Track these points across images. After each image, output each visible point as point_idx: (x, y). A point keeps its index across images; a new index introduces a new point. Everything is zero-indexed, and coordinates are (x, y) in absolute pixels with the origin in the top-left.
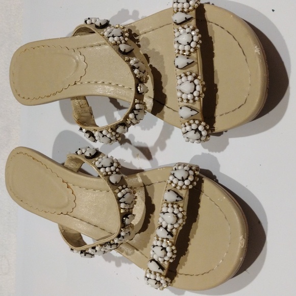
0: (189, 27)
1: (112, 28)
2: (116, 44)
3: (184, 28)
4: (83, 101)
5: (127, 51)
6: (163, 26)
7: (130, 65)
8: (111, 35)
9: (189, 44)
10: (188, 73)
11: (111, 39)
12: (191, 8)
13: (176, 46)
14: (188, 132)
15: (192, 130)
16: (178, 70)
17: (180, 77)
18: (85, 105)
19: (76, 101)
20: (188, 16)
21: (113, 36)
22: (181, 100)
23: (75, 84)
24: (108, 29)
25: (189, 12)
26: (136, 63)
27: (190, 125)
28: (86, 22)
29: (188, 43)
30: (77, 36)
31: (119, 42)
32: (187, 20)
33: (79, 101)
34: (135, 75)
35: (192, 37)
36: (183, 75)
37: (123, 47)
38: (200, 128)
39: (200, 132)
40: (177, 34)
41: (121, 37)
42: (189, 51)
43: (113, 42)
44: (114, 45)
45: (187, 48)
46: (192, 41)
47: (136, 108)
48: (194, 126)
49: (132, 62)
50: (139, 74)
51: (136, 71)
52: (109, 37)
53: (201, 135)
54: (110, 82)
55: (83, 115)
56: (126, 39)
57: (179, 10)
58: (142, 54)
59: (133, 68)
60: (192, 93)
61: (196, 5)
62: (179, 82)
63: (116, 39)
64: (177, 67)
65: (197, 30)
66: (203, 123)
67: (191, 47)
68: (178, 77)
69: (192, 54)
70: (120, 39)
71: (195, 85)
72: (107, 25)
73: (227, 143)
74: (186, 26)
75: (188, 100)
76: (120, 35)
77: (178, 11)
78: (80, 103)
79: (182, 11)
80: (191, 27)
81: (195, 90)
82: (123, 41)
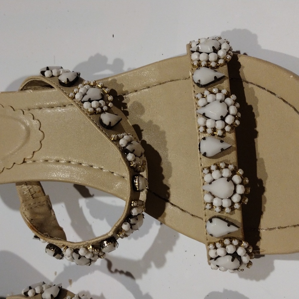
0: (220, 91)
1: (87, 86)
2: (94, 112)
3: (211, 93)
4: (36, 188)
5: (112, 124)
6: (165, 82)
7: (120, 148)
8: (86, 98)
9: (223, 119)
10: (222, 165)
11: (86, 105)
12: (221, 62)
13: (201, 121)
14: (219, 257)
15: (227, 254)
16: (204, 159)
17: (208, 171)
18: (40, 194)
19: (25, 187)
20: (219, 75)
21: (90, 101)
22: (210, 207)
23: (24, 162)
24: (81, 89)
25: (217, 67)
26: (129, 143)
27: (224, 246)
28: (43, 73)
29: (222, 117)
30: (28, 91)
31: (98, 109)
32: (217, 80)
33: (30, 187)
34: (128, 163)
35: (228, 108)
36: (213, 168)
37: (106, 118)
38: (241, 251)
39: (239, 258)
40: (201, 102)
41: (101, 102)
42: (223, 130)
43: (90, 110)
44: (91, 114)
45: (219, 125)
46: (228, 114)
47: (133, 214)
48: (230, 249)
49: (122, 142)
50: (135, 160)
51: (130, 157)
52: (83, 102)
53: (241, 262)
54: (80, 161)
55: (37, 210)
56: (110, 104)
57: (203, 64)
58: (131, 125)
59: (124, 152)
60: (230, 198)
61: (229, 57)
62: (208, 178)
63: (94, 104)
64: (205, 154)
65: (234, 97)
66: (244, 244)
67: (226, 124)
68: (206, 171)
69: (228, 135)
70: (100, 104)
71: (235, 185)
72: (77, 81)
73: (272, 269)
74: (215, 90)
75: (222, 208)
76: (100, 97)
77: (199, 65)
78: (32, 190)
79: (208, 66)
80: (224, 91)
81: (235, 192)
82: (105, 108)
